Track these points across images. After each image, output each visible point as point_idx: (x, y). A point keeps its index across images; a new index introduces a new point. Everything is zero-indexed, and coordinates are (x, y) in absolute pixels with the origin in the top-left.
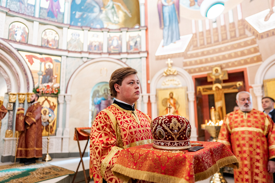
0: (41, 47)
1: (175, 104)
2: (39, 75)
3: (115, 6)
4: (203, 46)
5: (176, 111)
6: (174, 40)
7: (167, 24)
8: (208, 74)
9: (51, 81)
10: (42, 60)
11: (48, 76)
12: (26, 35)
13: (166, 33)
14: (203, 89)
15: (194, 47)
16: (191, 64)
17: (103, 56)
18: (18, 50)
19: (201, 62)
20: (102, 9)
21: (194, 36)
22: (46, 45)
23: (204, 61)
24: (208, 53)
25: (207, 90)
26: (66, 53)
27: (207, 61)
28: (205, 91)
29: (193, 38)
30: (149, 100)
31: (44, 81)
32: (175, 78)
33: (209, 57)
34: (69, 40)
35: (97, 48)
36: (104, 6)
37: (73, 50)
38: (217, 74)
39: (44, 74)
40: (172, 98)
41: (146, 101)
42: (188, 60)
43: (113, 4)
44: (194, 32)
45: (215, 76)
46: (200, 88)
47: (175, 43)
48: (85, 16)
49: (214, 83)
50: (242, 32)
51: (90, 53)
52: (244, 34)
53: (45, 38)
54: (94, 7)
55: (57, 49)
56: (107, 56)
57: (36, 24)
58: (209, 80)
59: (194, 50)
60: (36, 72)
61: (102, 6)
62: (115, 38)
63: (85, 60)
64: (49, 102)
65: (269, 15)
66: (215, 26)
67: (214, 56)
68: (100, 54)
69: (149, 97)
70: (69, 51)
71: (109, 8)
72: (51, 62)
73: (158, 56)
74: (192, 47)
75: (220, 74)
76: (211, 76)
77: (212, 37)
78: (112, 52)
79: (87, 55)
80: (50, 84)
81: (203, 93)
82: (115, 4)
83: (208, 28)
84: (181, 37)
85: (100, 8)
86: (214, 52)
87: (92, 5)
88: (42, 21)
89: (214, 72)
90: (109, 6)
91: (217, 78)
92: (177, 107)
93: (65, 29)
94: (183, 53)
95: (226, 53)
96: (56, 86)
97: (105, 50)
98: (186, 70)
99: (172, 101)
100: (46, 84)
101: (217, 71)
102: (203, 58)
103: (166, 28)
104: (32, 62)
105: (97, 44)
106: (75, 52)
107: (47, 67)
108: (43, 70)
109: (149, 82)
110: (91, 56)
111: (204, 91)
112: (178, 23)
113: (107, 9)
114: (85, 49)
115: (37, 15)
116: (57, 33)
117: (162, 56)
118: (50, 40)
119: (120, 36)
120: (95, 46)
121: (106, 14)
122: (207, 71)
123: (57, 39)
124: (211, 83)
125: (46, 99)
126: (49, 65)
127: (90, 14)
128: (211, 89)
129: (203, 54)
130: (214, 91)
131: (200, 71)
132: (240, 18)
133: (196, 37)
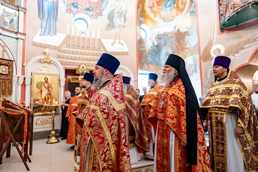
1: (48, 87)
4: (73, 47)
5: (49, 93)
6: (51, 33)
7: (46, 17)
8: (76, 68)
13: (44, 24)
14: (72, 78)
15: (67, 45)
16: (63, 57)
19: (71, 59)
21: (68, 37)
23: (73, 58)
24: (77, 53)
25: (75, 79)
27: (75, 59)
28: (74, 80)
29: (66, 38)
30: (24, 82)
32: (50, 66)
33: (77, 56)
38: (83, 70)
40: (47, 82)
41: (21, 82)
42: (61, 54)
44: (68, 33)
45: (82, 71)
46: (70, 77)
47: (51, 36)
49: (80, 75)
50: (99, 47)
52: (100, 48)
58: (77, 73)
59: (66, 47)
65: (113, 43)
66: (83, 35)
67: (81, 56)
69: (24, 79)
73: (35, 42)
74: (65, 44)
75: (85, 70)
76: (79, 70)
77: (81, 43)
81: (72, 81)
83: (78, 35)
84: (57, 33)
86: (81, 53)
89: (81, 68)
91: (83, 72)
92: (51, 90)
94: (58, 47)
95: (89, 57)
98: (59, 61)
99: (46, 85)
101: (83, 67)
102: (73, 56)
103: (45, 20)
109: (24, 64)
111: (72, 80)
112: (56, 21)
117: (39, 43)
122: (75, 65)
124: (78, 75)
128: (78, 79)
129: (73, 52)
130: (80, 81)
131: (70, 64)
132: (99, 38)
133: (69, 38)
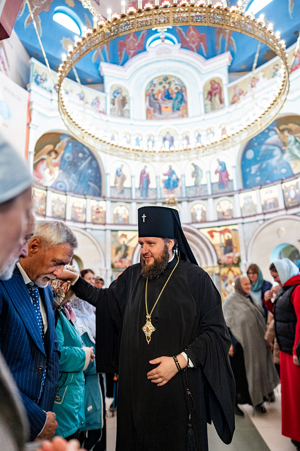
0: (219, 220)
2: (221, 247)
3: (298, 139)
9: (231, 251)
10: (221, 232)
11: (229, 246)
12: (204, 213)
17: (280, 213)
18: (199, 229)
20: (284, 148)
22: (222, 217)
26: (241, 221)
31: (226, 252)
34: (242, 206)
35: (272, 206)
36: (285, 144)
37: (248, 215)
39: (225, 245)
43: (295, 137)
48: (264, 165)
51: (264, 214)
53: (220, 210)
54: (273, 150)
55: (233, 218)
56: (284, 212)
57: (210, 200)
60: (217, 245)
61: (282, 145)
62: (292, 188)
63: (261, 222)
64: (233, 272)
68: (276, 211)
70: (243, 218)
71: (292, 143)
72: (229, 232)
78: (291, 205)
79: (262, 217)
80: (231, 254)
82: (298, 137)
85: (280, 148)
87: (269, 150)
88: (215, 196)
90: (290, 141)
93: (236, 196)
96: (237, 255)
97: (282, 206)
100: (228, 255)
104: (212, 236)
105: (272, 201)
106: (250, 216)
107: (227, 238)
108: (223, 241)
110: (267, 216)
113: (289, 147)
114: (260, 211)
115: (210, 193)
116: (230, 202)
118: (225, 211)
119: (297, 183)
120: (270, 204)
121: (291, 152)
123: (231, 207)
125: (230, 270)
126: (228, 236)
127: (269, 161)
